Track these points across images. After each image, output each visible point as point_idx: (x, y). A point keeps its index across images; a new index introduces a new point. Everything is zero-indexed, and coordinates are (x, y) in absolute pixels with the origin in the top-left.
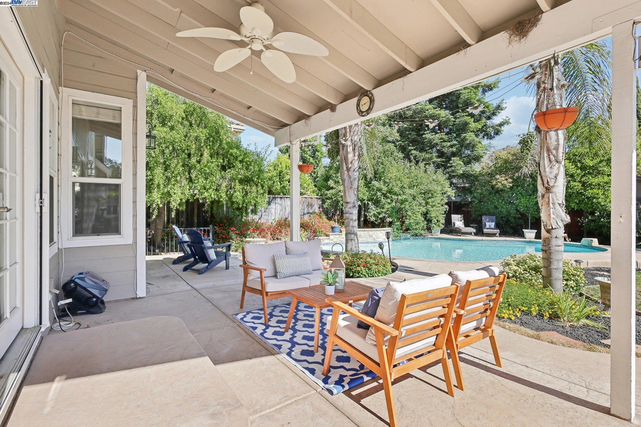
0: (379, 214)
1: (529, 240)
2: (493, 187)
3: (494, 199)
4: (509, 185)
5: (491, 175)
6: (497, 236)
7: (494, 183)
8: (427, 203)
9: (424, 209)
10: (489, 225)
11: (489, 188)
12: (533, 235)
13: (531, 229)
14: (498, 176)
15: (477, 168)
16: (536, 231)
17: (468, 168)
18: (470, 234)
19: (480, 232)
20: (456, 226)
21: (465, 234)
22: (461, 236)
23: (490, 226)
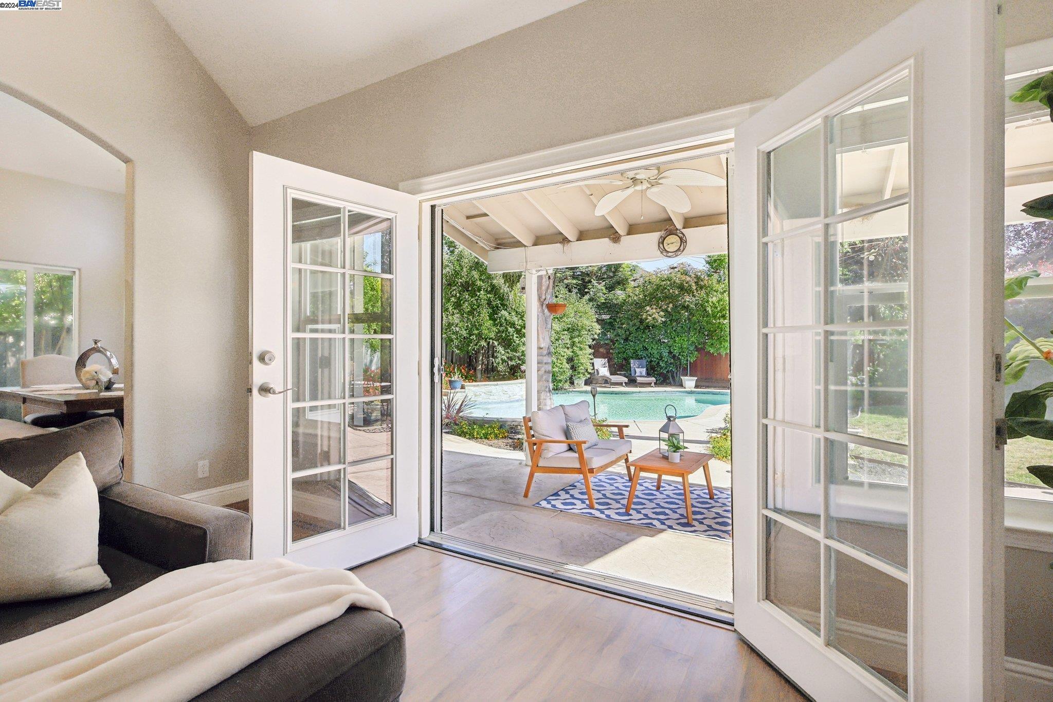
0: (511, 359)
1: (690, 390)
2: (642, 321)
3: (642, 337)
4: (661, 320)
5: (640, 306)
6: (653, 387)
7: (644, 317)
8: (573, 344)
9: (569, 353)
10: (639, 371)
11: (637, 322)
12: (693, 384)
13: (691, 375)
14: (648, 308)
15: (619, 295)
16: (696, 378)
17: (611, 296)
18: (620, 384)
19: (632, 382)
20: (601, 374)
21: (615, 385)
22: (610, 387)
23: (641, 373)
